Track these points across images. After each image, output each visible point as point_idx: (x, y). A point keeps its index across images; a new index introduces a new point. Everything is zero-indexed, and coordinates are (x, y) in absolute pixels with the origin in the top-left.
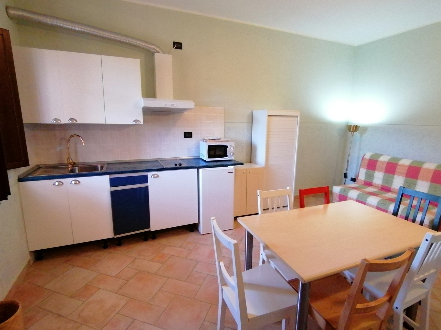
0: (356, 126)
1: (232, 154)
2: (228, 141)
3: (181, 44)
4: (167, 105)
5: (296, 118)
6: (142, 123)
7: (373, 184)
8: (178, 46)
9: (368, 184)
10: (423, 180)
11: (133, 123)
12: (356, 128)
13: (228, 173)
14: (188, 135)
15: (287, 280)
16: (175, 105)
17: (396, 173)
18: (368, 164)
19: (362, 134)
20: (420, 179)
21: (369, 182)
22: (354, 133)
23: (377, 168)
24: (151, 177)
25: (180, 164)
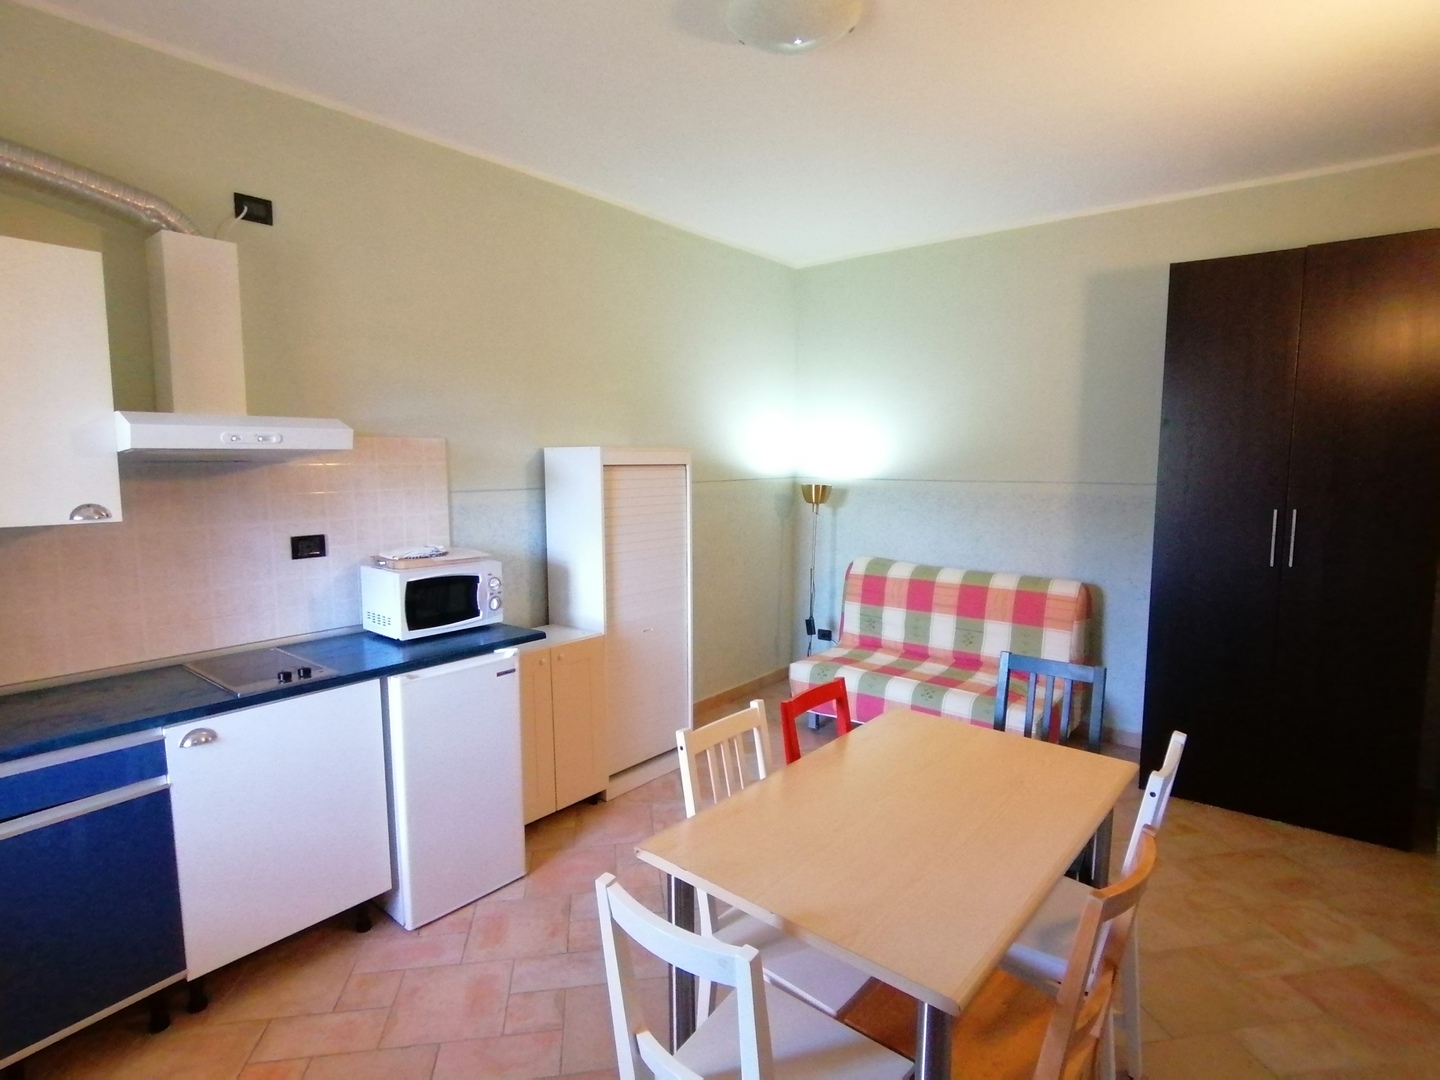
0: (824, 487)
1: (495, 604)
2: (477, 559)
3: (267, 205)
4: (238, 439)
5: (680, 472)
6: (117, 516)
7: (883, 642)
8: (255, 209)
9: (871, 644)
10: (996, 618)
11: (72, 517)
12: (823, 493)
13: (499, 675)
14: (308, 547)
15: (832, 1011)
16: (274, 440)
17: (934, 607)
18: (864, 590)
19: (835, 508)
20: (990, 618)
21: (874, 638)
22: (821, 505)
23: (887, 597)
24: (182, 745)
25: (307, 672)
